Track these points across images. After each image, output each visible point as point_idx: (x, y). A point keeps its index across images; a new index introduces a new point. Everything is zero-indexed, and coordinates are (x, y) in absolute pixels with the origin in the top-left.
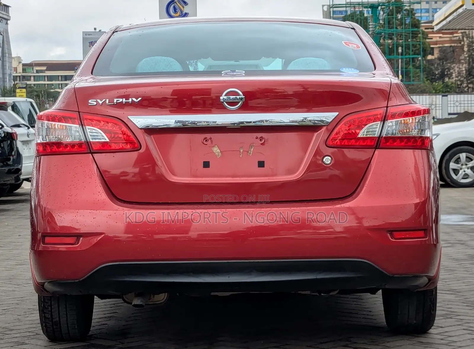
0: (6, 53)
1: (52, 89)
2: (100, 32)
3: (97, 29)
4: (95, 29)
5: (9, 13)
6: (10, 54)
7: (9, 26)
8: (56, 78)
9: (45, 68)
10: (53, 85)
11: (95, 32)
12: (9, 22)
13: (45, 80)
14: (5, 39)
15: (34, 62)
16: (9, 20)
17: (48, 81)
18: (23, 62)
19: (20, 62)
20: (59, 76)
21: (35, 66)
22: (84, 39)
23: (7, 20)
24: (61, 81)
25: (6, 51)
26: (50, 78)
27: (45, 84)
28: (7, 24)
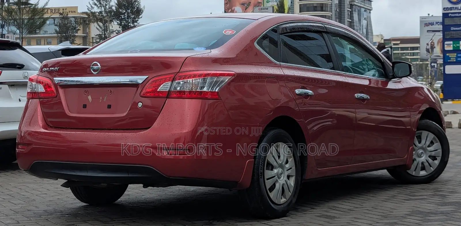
0: (369, 32)
1: (404, 56)
2: (432, 17)
3: (430, 14)
4: (429, 14)
5: (371, 6)
6: (372, 33)
7: (371, 14)
8: (406, 49)
9: (399, 42)
10: (404, 53)
11: (429, 16)
12: (371, 11)
13: (399, 50)
14: (369, 23)
15: (391, 39)
16: (371, 10)
17: (401, 50)
18: (384, 38)
19: (382, 39)
20: (408, 47)
21: (392, 41)
22: (421, 22)
23: (370, 10)
24: (410, 50)
25: (369, 31)
26: (403, 49)
27: (399, 53)
28: (370, 13)
